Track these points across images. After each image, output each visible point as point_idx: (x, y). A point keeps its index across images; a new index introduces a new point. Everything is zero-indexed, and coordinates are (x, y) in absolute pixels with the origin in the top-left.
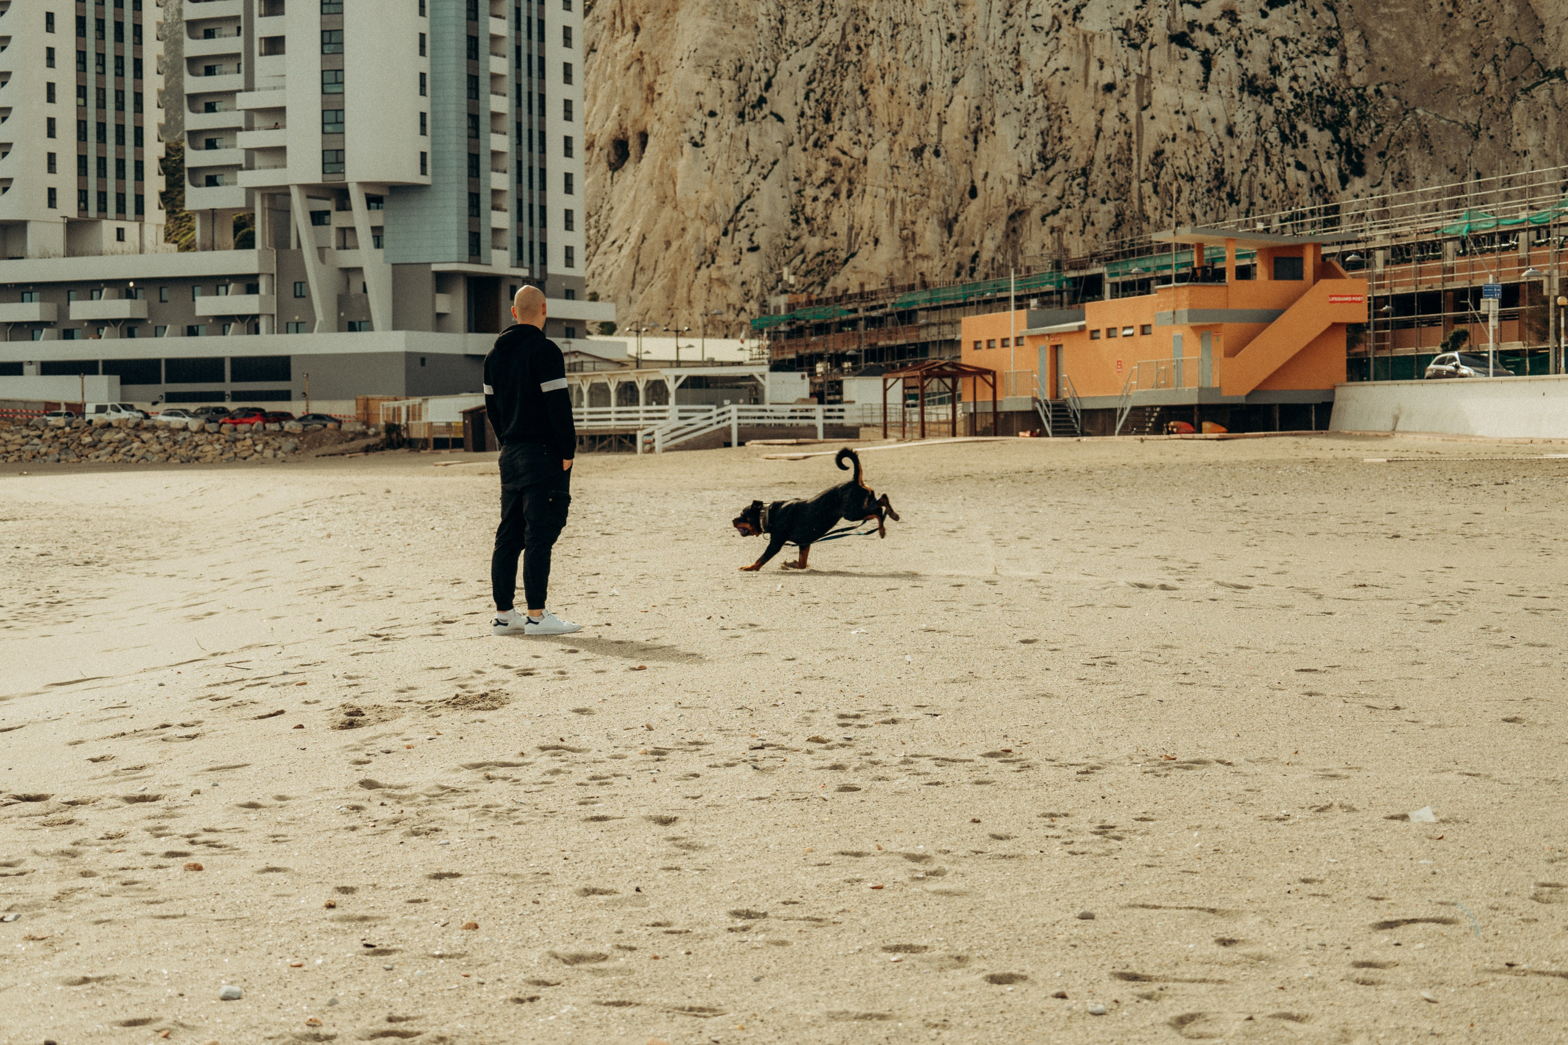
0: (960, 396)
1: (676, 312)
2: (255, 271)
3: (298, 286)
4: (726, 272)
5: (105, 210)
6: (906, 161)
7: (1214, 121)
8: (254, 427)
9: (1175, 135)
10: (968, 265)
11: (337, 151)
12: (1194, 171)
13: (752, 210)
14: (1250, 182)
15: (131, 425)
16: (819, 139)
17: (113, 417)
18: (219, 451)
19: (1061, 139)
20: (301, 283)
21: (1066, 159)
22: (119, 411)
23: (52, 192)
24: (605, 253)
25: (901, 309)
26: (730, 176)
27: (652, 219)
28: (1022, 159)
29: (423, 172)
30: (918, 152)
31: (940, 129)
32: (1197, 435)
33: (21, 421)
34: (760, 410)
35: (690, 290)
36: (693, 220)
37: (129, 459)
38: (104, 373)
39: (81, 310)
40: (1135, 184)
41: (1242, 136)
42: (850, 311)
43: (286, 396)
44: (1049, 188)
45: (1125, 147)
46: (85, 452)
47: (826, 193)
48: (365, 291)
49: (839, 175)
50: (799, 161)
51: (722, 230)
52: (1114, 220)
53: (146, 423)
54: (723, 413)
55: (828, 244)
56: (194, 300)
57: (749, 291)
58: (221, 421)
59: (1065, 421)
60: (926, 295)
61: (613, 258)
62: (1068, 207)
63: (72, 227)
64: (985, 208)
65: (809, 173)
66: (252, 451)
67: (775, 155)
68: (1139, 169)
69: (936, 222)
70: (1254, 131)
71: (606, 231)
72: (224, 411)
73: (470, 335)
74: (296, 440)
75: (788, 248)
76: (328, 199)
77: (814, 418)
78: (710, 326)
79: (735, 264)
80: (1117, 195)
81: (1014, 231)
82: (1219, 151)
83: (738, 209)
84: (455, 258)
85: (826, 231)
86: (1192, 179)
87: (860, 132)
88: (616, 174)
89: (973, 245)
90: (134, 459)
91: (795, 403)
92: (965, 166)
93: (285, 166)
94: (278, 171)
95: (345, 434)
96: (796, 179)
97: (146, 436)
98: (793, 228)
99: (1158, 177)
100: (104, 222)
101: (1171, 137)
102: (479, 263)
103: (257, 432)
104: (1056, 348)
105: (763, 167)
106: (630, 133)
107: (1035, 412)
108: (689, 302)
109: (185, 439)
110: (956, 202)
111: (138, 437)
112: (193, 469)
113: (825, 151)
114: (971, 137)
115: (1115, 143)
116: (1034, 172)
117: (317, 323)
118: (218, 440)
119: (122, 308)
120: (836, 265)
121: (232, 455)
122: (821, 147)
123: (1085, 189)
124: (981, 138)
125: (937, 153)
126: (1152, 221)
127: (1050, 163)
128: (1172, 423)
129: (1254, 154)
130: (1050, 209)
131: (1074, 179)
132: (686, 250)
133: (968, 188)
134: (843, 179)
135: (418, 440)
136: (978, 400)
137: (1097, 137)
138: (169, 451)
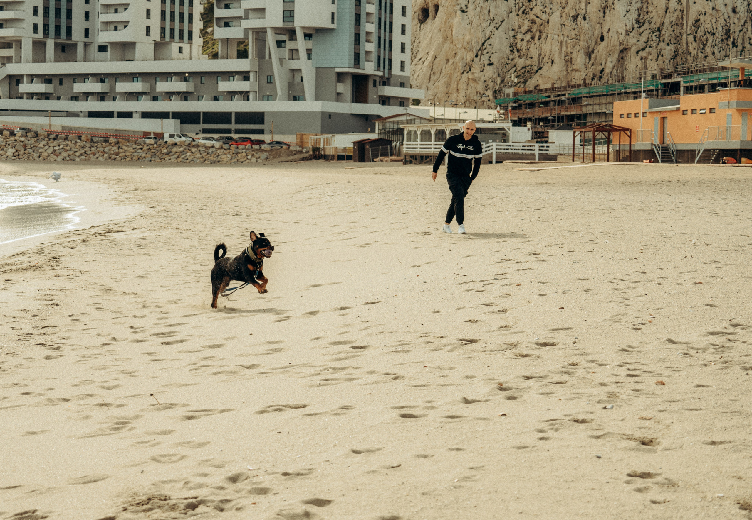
0: (612, 141)
1: (451, 95)
2: (248, 70)
3: (269, 77)
4: (476, 75)
5: (174, 38)
6: (569, 22)
7: (726, 5)
8: (247, 147)
9: (706, 11)
10: (598, 75)
11: (291, 11)
12: (715, 30)
13: (490, 45)
14: (744, 36)
15: (186, 144)
16: (525, 10)
17: (177, 140)
18: (230, 158)
19: (647, 12)
20: (270, 76)
21: (650, 23)
22: (180, 137)
23: (148, 28)
24: (416, 65)
25: (574, 96)
26: (480, 27)
27: (440, 48)
28: (627, 22)
29: (333, 22)
30: (575, 18)
31: (586, 6)
32: (740, 165)
33: (133, 141)
34: (507, 146)
35: (458, 84)
36: (460, 49)
37: (185, 161)
38: (173, 118)
39: (162, 87)
40: (685, 36)
41: (740, 13)
42: (547, 97)
43: (261, 132)
44: (641, 37)
45: (680, 17)
46: (164, 157)
47: (528, 37)
48: (302, 80)
49: (535, 28)
50: (515, 20)
51: (475, 54)
52: (673, 54)
53: (194, 143)
54: (489, 147)
55: (528, 63)
56: (217, 83)
57: (488, 85)
58: (230, 143)
59: (668, 156)
60: (586, 90)
61: (420, 67)
62: (650, 47)
63: (157, 45)
64: (608, 46)
65: (520, 27)
66: (246, 159)
67: (503, 17)
68: (687, 28)
69: (583, 53)
70: (746, 11)
71: (417, 53)
72: (231, 138)
73: (353, 104)
74: (267, 154)
75: (508, 64)
76: (285, 35)
77: (534, 150)
78: (468, 102)
79: (481, 71)
80: (675, 42)
81: (622, 58)
82: (728, 20)
83: (483, 44)
84: (347, 65)
85: (527, 56)
86: (714, 34)
87: (546, 7)
88: (422, 25)
89: (601, 65)
90: (188, 161)
91: (525, 143)
92: (598, 25)
93: (264, 18)
94: (262, 20)
95: (291, 151)
96: (513, 30)
97: (193, 150)
98: (511, 55)
99: (696, 33)
100: (173, 44)
101: (703, 13)
102: (359, 68)
103: (248, 149)
104: (664, 119)
105: (496, 23)
106: (430, 5)
107: (653, 150)
108: (458, 90)
109: (213, 152)
110: (593, 43)
111: (190, 150)
112: (217, 167)
113: (528, 16)
114: (602, 11)
115: (675, 16)
116: (633, 29)
117: (278, 96)
118: (229, 153)
119: (182, 86)
120: (532, 73)
121: (236, 160)
122: (526, 14)
123: (659, 38)
124: (607, 11)
125: (584, 18)
126: (692, 55)
127: (641, 24)
128: (725, 158)
129: (746, 22)
130: (641, 48)
131: (653, 33)
132: (457, 64)
133: (600, 36)
134: (536, 31)
135: (329, 155)
136: (621, 143)
137: (666, 12)
138: (205, 157)
